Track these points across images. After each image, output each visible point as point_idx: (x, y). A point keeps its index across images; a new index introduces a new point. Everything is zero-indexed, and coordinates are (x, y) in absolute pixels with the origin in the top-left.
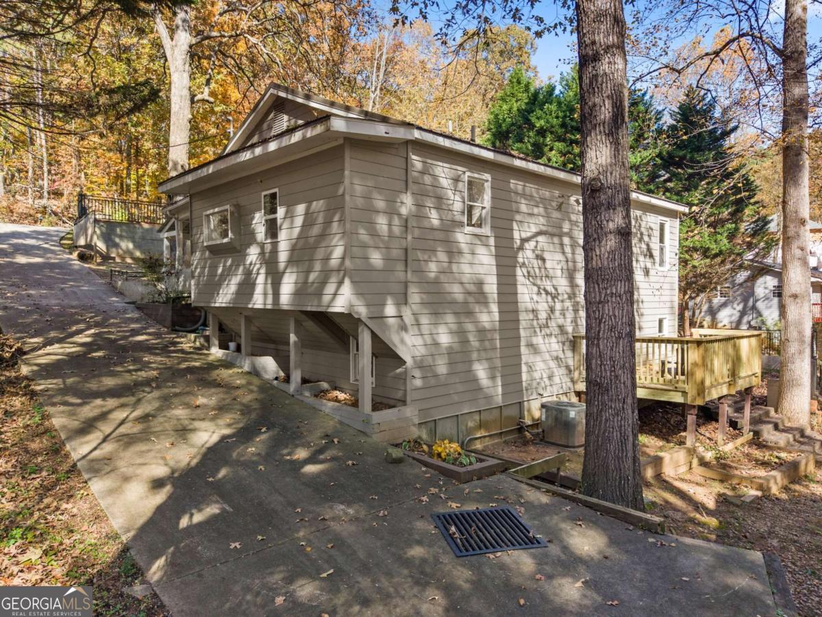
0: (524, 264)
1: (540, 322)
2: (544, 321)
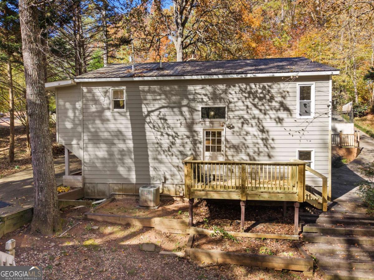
0: (150, 122)
1: (163, 149)
2: (167, 149)
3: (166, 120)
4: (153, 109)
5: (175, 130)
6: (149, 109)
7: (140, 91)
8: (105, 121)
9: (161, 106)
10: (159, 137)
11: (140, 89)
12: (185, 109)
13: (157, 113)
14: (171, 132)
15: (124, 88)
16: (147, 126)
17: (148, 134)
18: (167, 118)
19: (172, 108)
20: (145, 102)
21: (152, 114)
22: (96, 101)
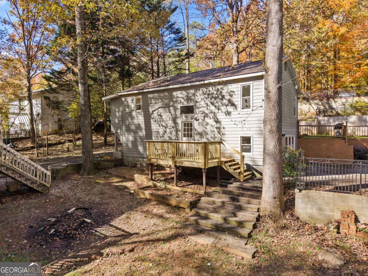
0: (153, 118)
1: (160, 135)
2: (162, 135)
3: (161, 116)
4: (155, 109)
5: (166, 123)
6: (153, 110)
7: (148, 98)
8: (133, 118)
9: (158, 107)
10: (158, 128)
11: (148, 97)
12: (171, 108)
13: (157, 111)
14: (164, 124)
15: (140, 96)
16: (152, 120)
17: (152, 125)
18: (162, 114)
19: (165, 108)
20: (151, 105)
21: (154, 112)
22: (128, 106)
